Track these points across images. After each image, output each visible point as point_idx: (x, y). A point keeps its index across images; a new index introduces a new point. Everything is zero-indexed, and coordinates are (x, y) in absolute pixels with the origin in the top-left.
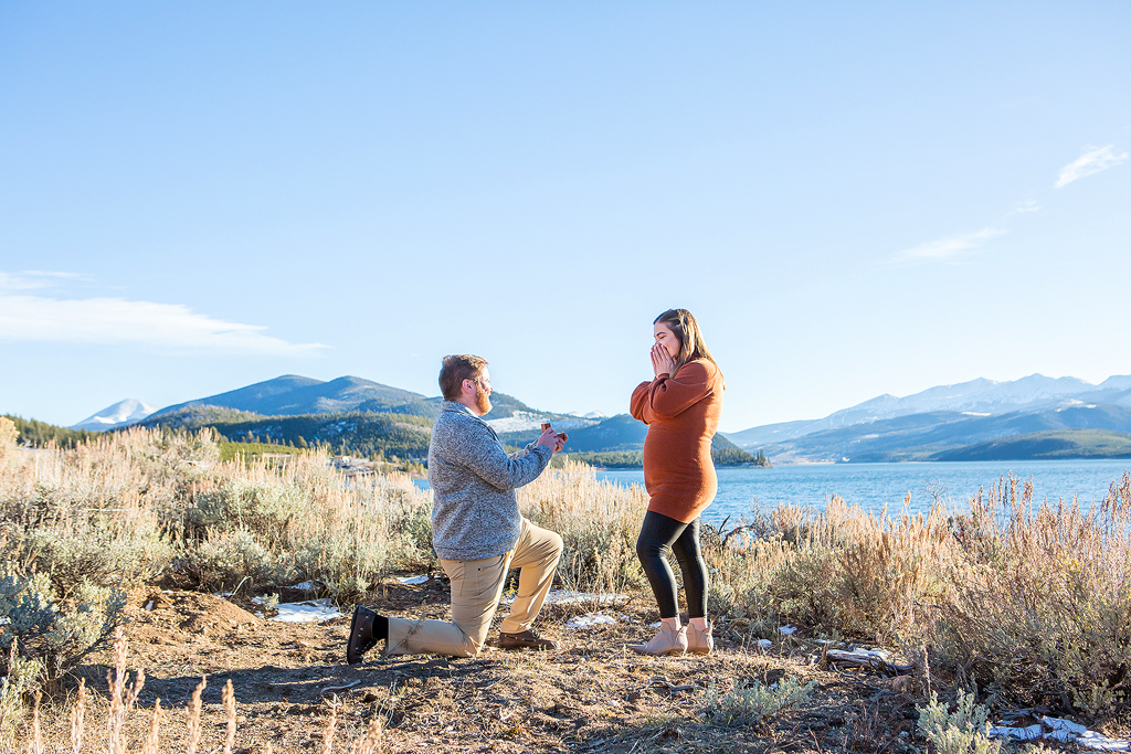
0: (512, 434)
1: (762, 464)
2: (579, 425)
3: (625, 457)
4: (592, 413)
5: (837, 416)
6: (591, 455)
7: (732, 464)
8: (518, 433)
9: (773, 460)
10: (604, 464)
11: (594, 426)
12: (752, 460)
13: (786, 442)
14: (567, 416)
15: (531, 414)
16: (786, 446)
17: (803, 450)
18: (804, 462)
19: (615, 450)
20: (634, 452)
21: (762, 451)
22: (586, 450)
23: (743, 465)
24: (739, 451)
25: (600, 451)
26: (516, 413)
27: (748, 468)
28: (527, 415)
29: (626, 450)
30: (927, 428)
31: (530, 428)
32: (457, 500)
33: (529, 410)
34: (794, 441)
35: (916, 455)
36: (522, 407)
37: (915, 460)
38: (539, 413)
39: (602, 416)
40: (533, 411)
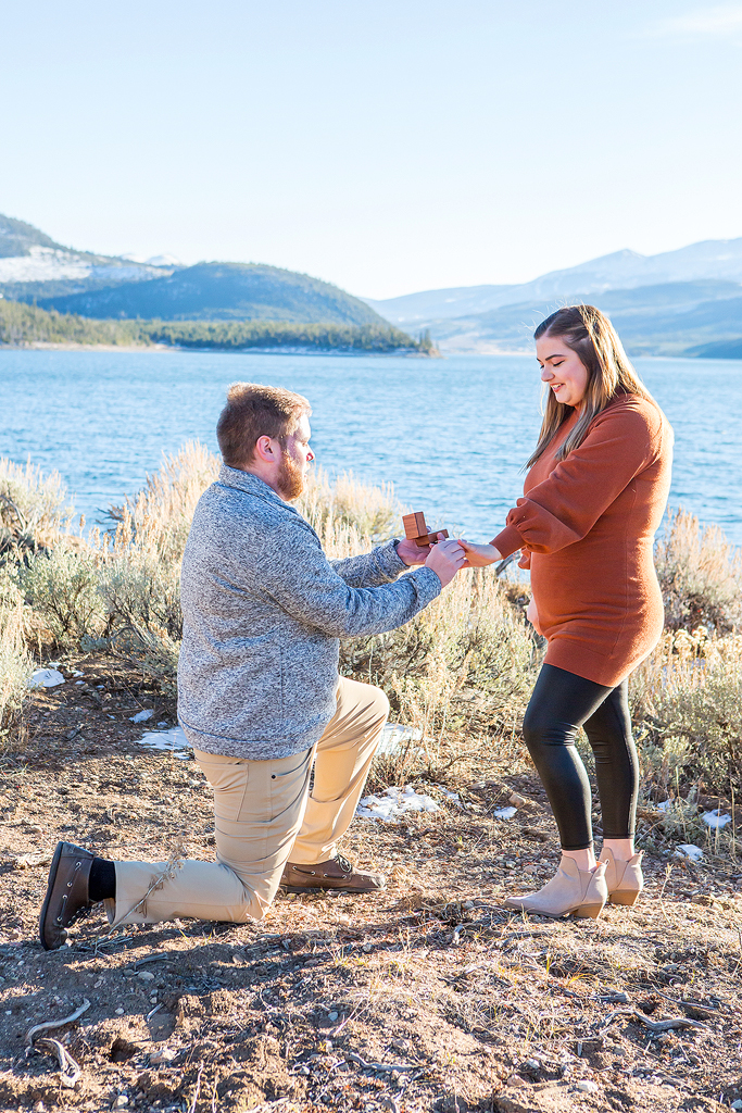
0: (29, 284)
1: (426, 352)
2: (135, 275)
3: (211, 330)
4: (160, 257)
5: (546, 281)
6: (157, 325)
7: (379, 350)
8: (38, 284)
9: (443, 345)
10: (177, 341)
11: (162, 279)
12: (412, 345)
13: (467, 317)
14: (120, 259)
15: (60, 253)
16: (465, 324)
17: (490, 331)
18: (492, 350)
19: (195, 319)
20: (225, 323)
21: (427, 331)
22: (148, 316)
23: (399, 351)
24: (392, 329)
25: (171, 318)
26: (35, 250)
27: (404, 356)
28: (54, 256)
29: (213, 317)
30: (685, 306)
31: (58, 277)
32: (242, 651)
33: (56, 247)
34: (478, 317)
35: (665, 347)
36: (45, 241)
37: (663, 354)
38: (73, 252)
39: (175, 262)
40: (64, 249)
